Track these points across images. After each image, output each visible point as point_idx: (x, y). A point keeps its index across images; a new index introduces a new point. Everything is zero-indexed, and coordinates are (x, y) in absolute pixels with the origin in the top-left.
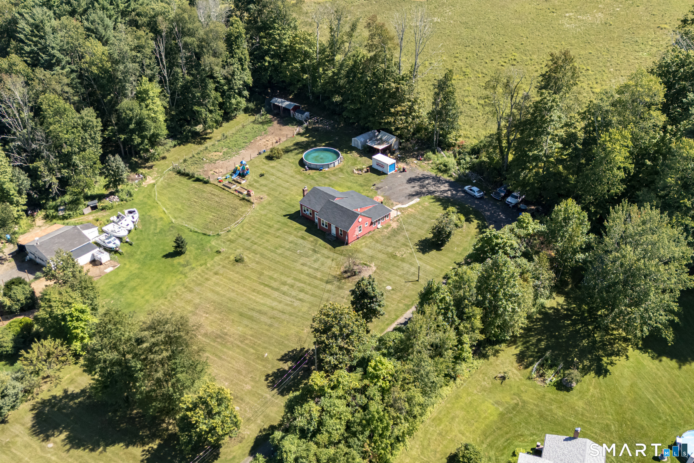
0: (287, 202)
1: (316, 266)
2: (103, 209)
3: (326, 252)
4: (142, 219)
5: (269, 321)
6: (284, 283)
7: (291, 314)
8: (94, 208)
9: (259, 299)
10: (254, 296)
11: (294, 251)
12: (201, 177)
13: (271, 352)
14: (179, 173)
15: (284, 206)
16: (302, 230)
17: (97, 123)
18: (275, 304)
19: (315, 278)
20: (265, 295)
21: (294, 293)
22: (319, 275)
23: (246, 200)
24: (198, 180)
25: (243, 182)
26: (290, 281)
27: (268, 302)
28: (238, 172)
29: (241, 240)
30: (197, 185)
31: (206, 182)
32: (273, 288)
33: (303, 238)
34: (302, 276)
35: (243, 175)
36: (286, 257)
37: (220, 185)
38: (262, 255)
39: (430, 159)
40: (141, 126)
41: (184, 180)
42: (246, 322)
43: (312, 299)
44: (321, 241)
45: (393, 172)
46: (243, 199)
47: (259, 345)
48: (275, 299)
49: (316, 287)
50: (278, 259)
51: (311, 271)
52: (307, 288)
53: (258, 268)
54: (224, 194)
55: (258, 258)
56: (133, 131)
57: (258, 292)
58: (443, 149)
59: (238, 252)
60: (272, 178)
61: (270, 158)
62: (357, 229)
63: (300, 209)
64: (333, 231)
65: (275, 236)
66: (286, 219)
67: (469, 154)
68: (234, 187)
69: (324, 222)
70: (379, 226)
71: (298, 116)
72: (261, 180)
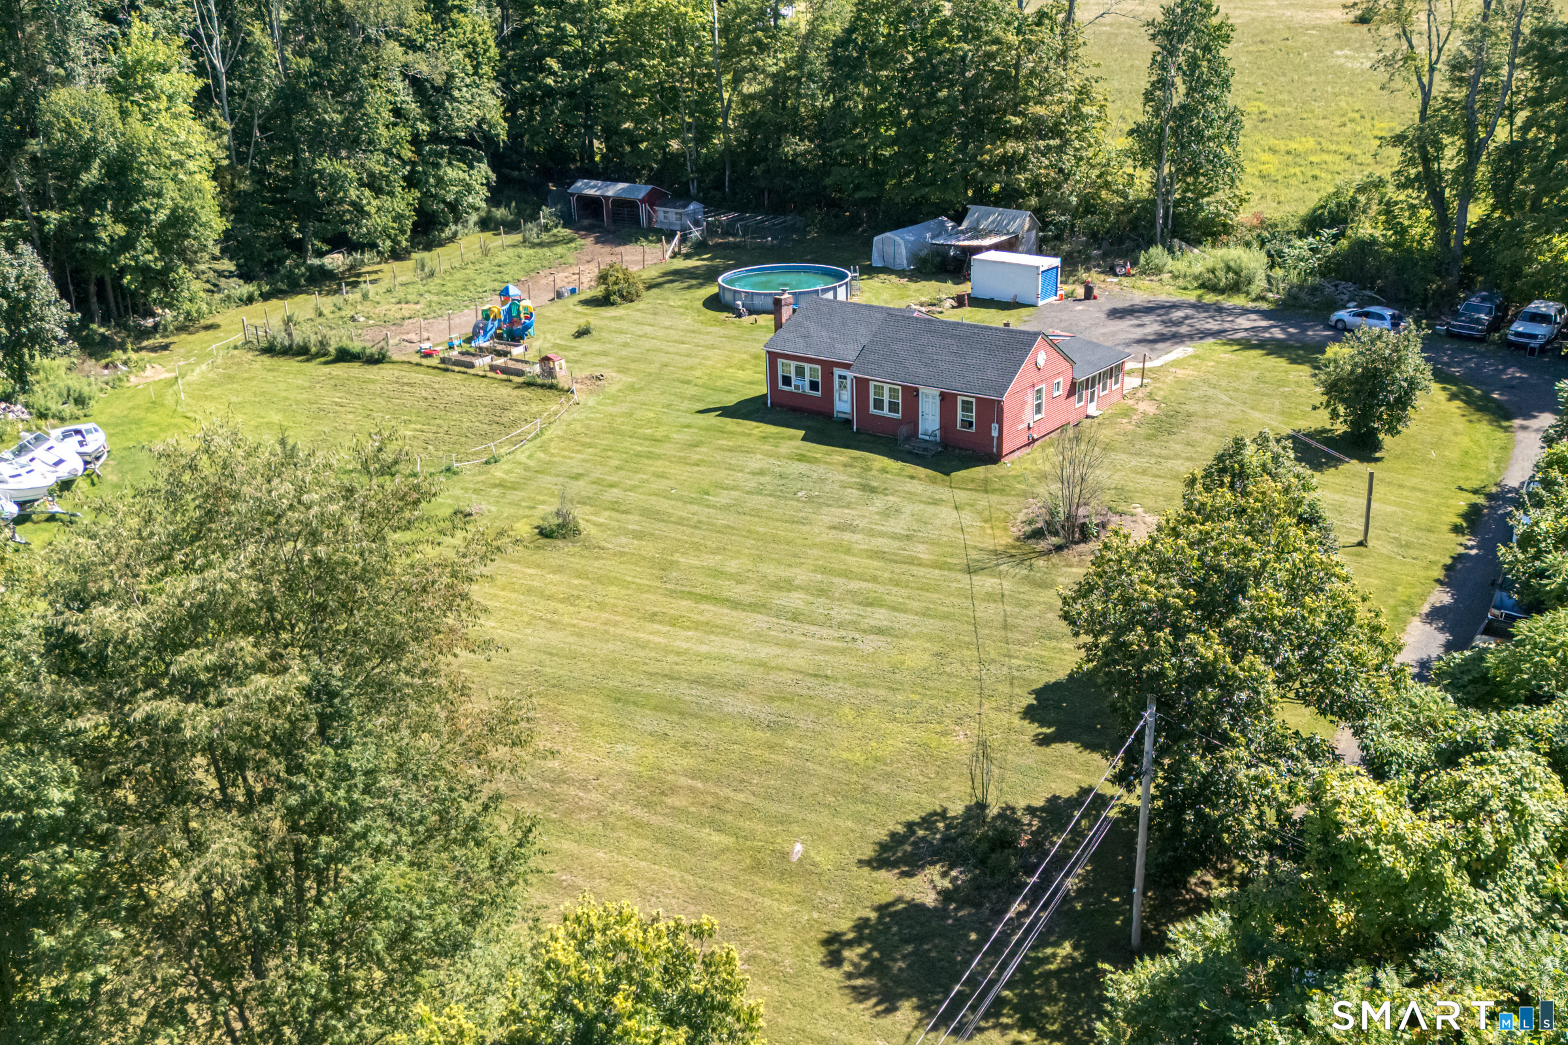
0: (700, 382)
1: (898, 525)
3: (916, 487)
5: (765, 712)
6: (786, 585)
7: (862, 682)
9: (683, 640)
10: (655, 634)
11: (781, 495)
12: (355, 346)
13: (819, 836)
14: (270, 350)
15: (691, 391)
16: (791, 438)
18: (764, 652)
19: (912, 561)
20: (709, 628)
21: (843, 612)
22: (922, 551)
23: (543, 384)
24: (344, 356)
25: (517, 351)
26: (802, 575)
27: (733, 647)
28: (492, 327)
29: (546, 480)
30: (340, 369)
31: (377, 359)
32: (735, 604)
33: (801, 458)
34: (851, 560)
36: (756, 513)
37: (434, 361)
38: (648, 513)
39: (1158, 270)
41: (292, 365)
42: (648, 721)
43: (932, 625)
44: (880, 461)
45: (1052, 299)
46: (529, 384)
47: (746, 811)
48: (759, 637)
49: (925, 588)
50: (722, 520)
51: (879, 543)
52: (897, 595)
53: (649, 548)
55: (633, 522)
57: (674, 622)
58: (1196, 242)
59: (546, 511)
60: (621, 339)
61: (604, 301)
62: (1030, 398)
63: (763, 389)
64: (930, 420)
65: (684, 461)
66: (712, 419)
67: (1301, 235)
68: (483, 362)
69: (885, 390)
70: (1092, 409)
71: (666, 215)
72: (584, 344)
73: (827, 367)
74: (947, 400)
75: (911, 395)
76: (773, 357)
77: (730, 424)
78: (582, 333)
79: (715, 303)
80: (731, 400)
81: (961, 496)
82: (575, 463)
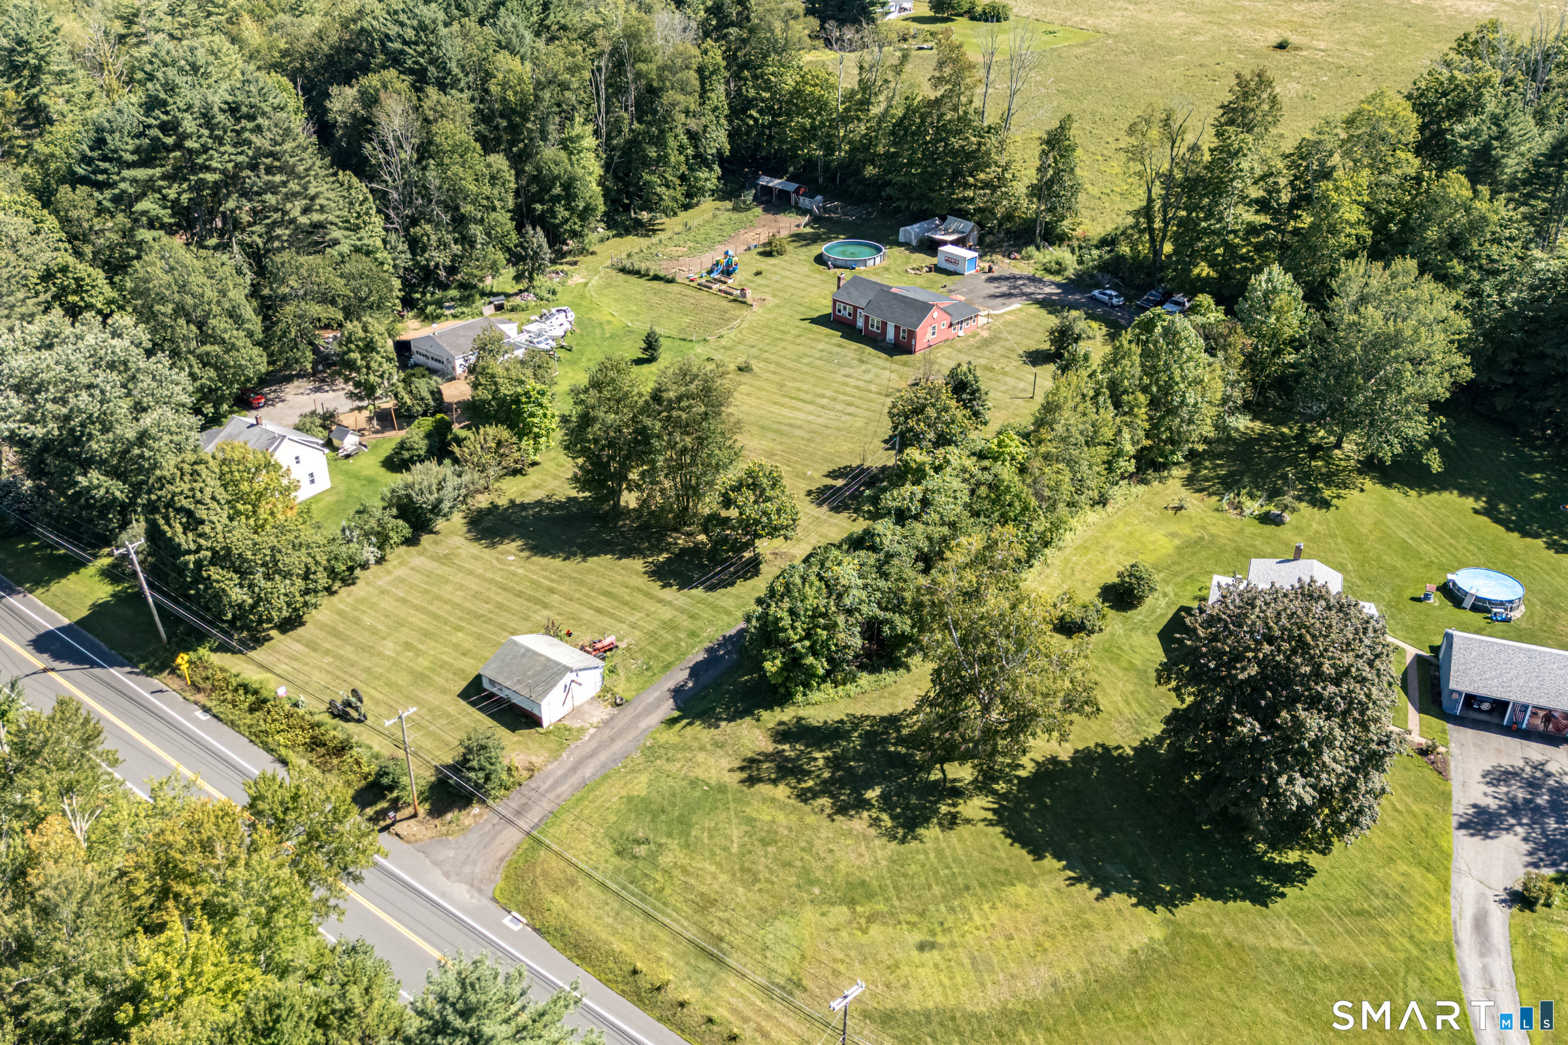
0: (804, 304)
1: (868, 377)
2: (513, 310)
3: (880, 362)
4: (579, 322)
5: (807, 436)
6: (822, 396)
7: (838, 429)
8: (499, 308)
9: (785, 412)
10: (776, 409)
11: (827, 361)
12: (662, 274)
13: (816, 470)
14: (623, 270)
15: (802, 309)
16: (837, 336)
17: (509, 175)
18: (811, 418)
19: (869, 391)
20: (794, 408)
21: (839, 407)
22: (873, 388)
23: (741, 301)
24: (656, 278)
25: (730, 281)
26: (828, 393)
27: (800, 415)
28: (721, 268)
29: (741, 347)
30: (655, 284)
31: (671, 281)
32: (803, 401)
33: (840, 346)
34: (848, 389)
35: (728, 272)
36: (817, 368)
37: (694, 284)
38: (778, 364)
39: (1031, 257)
40: (570, 188)
41: (633, 279)
42: (771, 435)
43: (868, 414)
44: (869, 350)
45: (973, 272)
46: (735, 300)
47: (796, 462)
48: (810, 413)
49: (871, 401)
50: (805, 369)
51: (860, 383)
52: (859, 402)
53: (777, 378)
54: (703, 294)
55: (772, 367)
56: (556, 199)
57: (782, 405)
58: (1052, 244)
59: (741, 360)
60: (776, 278)
61: (768, 254)
62: (930, 330)
63: (830, 310)
64: (890, 334)
65: (794, 343)
66: (806, 324)
67: (1097, 247)
68: (716, 287)
69: (875, 320)
70: (961, 333)
71: (805, 202)
72: (758, 279)
73: (855, 308)
74: (897, 328)
75: (884, 324)
76: (835, 301)
77: (815, 327)
78: (758, 273)
79: (820, 260)
80: (816, 315)
81: (894, 367)
82: (752, 340)
